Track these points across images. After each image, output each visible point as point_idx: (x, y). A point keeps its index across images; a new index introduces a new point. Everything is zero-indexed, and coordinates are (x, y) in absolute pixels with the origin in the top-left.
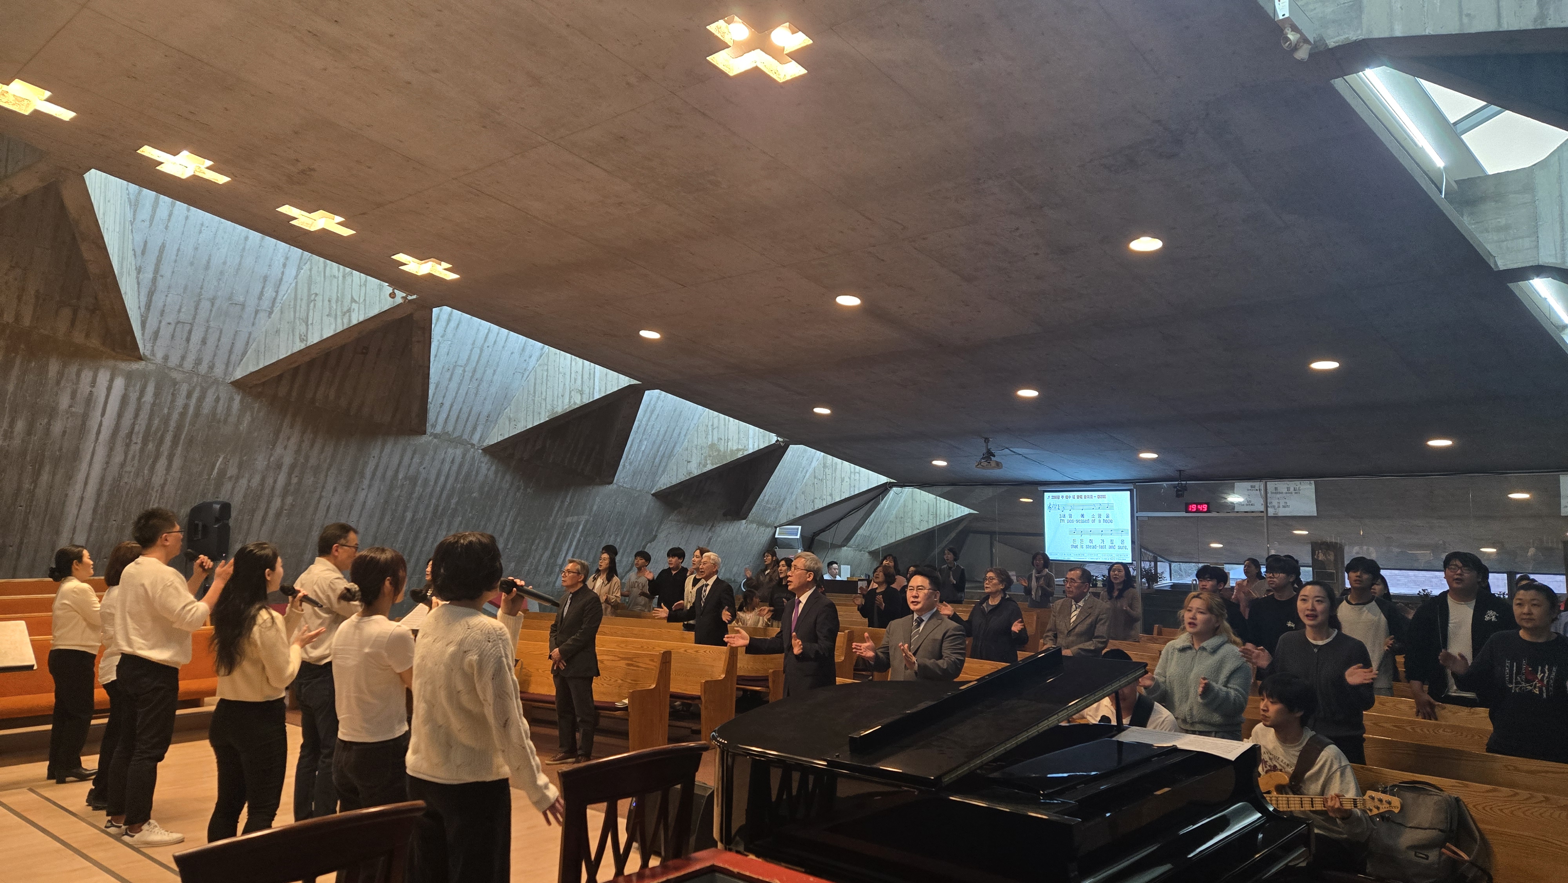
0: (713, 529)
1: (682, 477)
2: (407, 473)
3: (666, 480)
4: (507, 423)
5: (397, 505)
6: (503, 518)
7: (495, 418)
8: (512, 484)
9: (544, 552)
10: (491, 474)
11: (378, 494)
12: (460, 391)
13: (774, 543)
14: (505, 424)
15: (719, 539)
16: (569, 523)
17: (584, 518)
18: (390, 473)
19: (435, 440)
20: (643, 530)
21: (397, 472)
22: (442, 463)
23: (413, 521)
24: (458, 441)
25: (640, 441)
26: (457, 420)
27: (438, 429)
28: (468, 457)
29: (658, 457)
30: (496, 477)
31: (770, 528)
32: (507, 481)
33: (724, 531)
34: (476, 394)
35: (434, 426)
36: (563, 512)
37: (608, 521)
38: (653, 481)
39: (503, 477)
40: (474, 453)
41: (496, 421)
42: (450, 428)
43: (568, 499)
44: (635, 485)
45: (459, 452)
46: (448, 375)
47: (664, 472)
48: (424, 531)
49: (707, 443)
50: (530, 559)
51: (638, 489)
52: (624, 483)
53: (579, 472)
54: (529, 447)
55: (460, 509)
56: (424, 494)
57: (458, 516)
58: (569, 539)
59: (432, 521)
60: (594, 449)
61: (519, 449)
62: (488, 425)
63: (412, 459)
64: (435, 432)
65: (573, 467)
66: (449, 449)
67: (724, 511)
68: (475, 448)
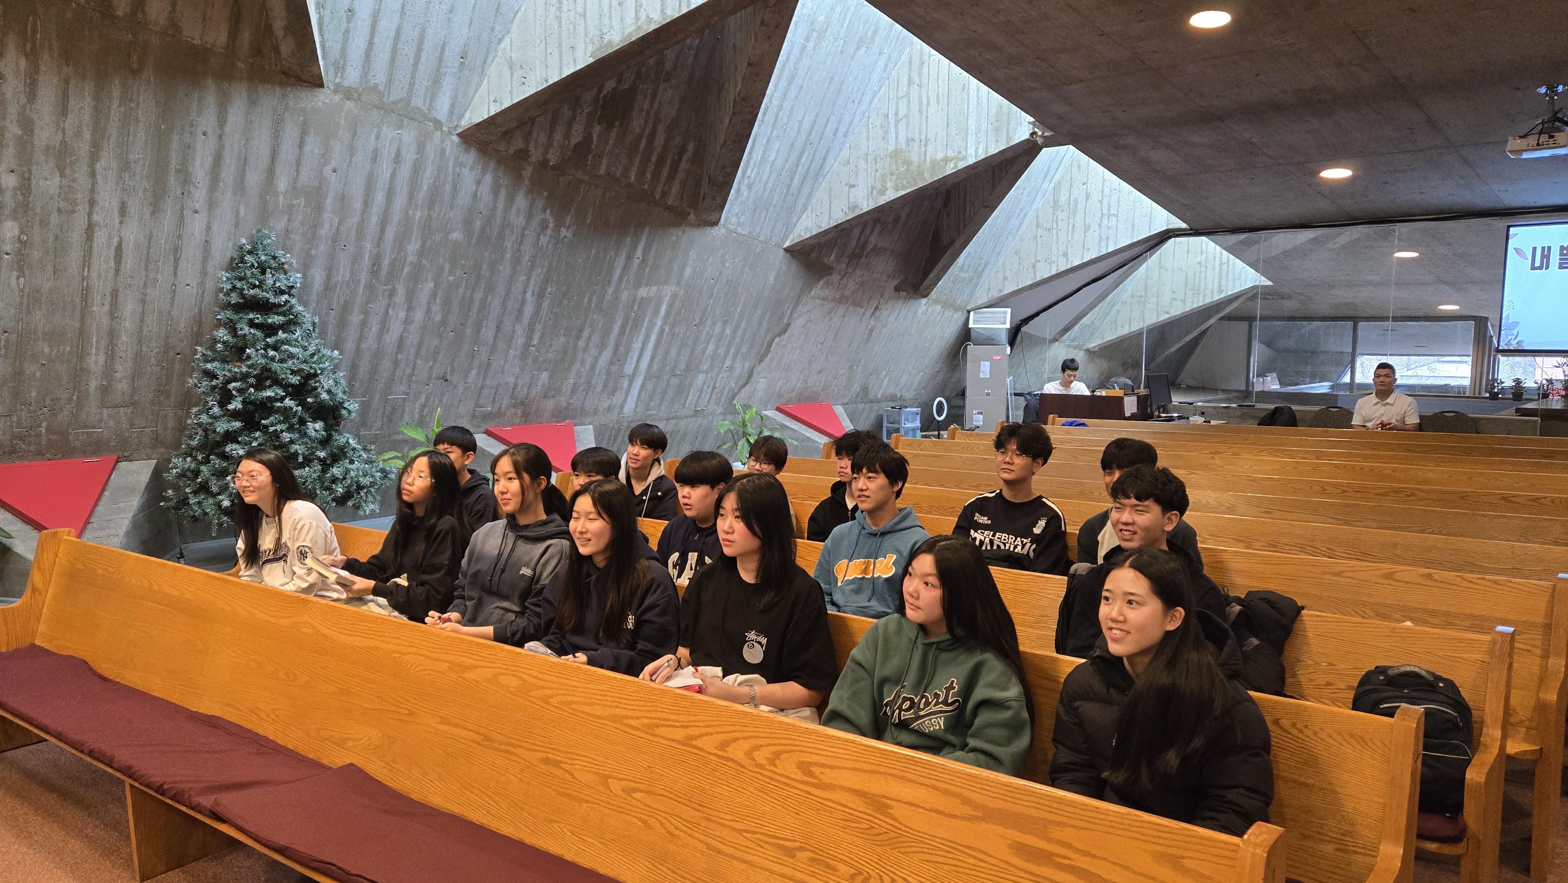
0: (878, 312)
1: (840, 215)
2: (296, 180)
3: (811, 224)
4: (506, 72)
6: (518, 287)
7: (479, 63)
8: (529, 217)
9: (600, 354)
10: (485, 190)
11: (237, 225)
13: (966, 337)
14: (501, 76)
15: (884, 331)
16: (642, 299)
17: (668, 291)
18: (254, 179)
19: (349, 105)
20: (768, 315)
21: (271, 172)
22: (375, 160)
23: (328, 287)
24: (403, 112)
25: (768, 141)
26: (392, 60)
27: (352, 76)
28: (431, 149)
29: (797, 176)
30: (495, 200)
31: (960, 313)
32: (519, 211)
33: (894, 317)
35: (340, 67)
36: (631, 277)
37: (711, 296)
38: (787, 224)
39: (511, 199)
40: (443, 141)
41: (483, 70)
42: (379, 78)
43: (639, 252)
44: (758, 229)
45: (408, 136)
47: (805, 206)
48: (356, 309)
49: (887, 149)
50: (575, 368)
51: (761, 239)
52: (738, 225)
53: (658, 197)
54: (558, 136)
55: (428, 265)
56: (343, 229)
57: (426, 280)
58: (644, 330)
59: (371, 288)
60: (682, 151)
61: (536, 141)
62: (467, 72)
63: (301, 144)
64: (346, 84)
65: (646, 187)
66: (384, 128)
67: (896, 282)
68: (441, 130)
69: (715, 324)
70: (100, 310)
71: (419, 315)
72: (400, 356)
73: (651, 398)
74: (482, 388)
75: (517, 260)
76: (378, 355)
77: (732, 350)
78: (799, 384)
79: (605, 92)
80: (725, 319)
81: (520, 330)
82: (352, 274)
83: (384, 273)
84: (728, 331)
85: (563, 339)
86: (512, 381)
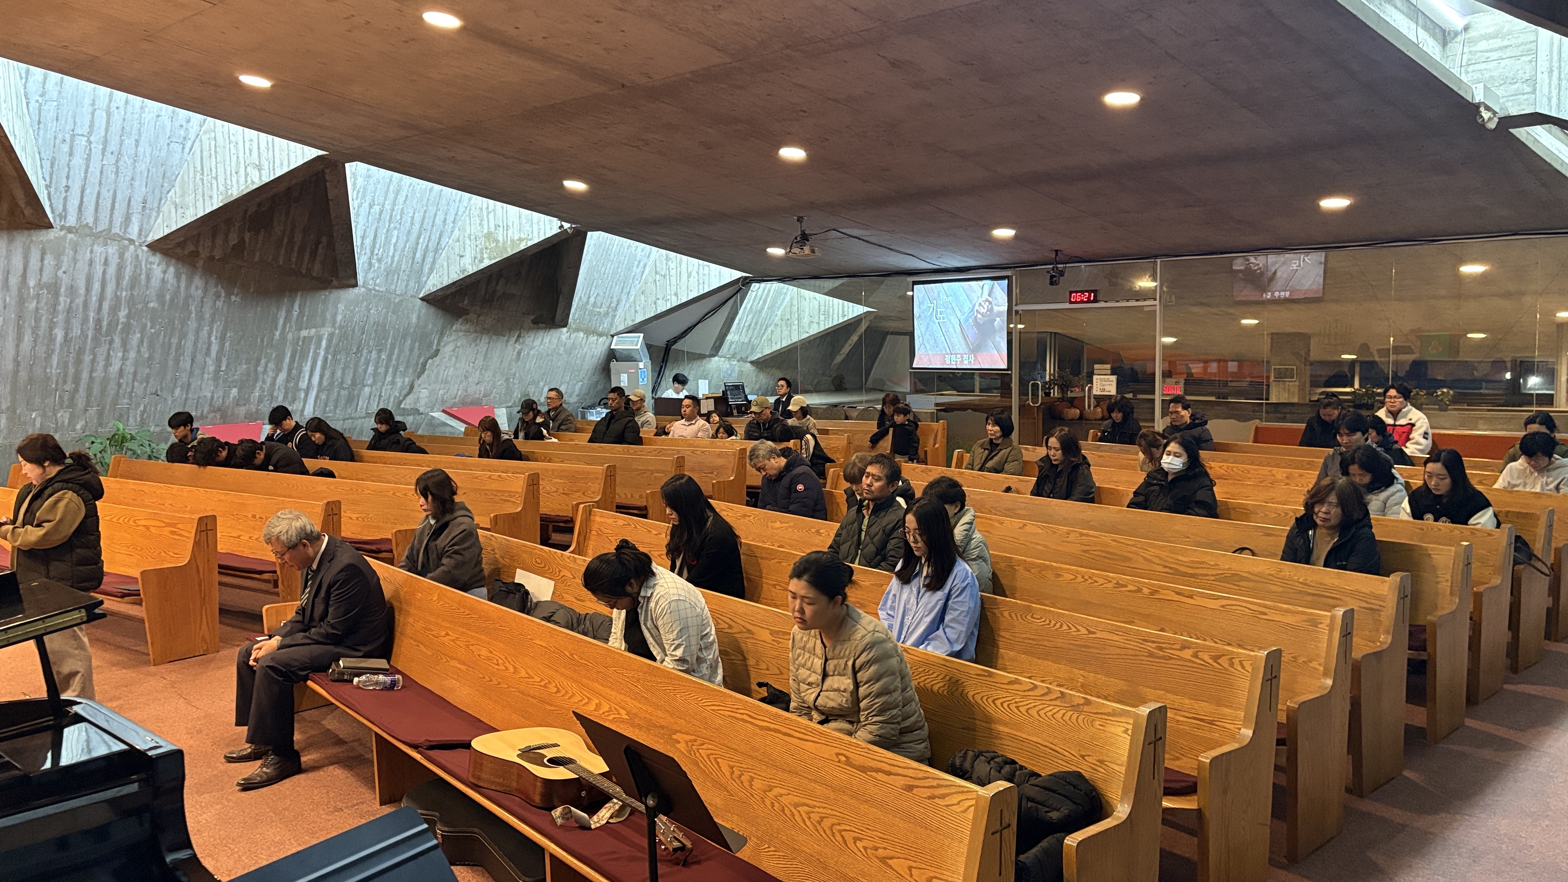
0: (521, 340)
1: (455, 276)
2: (40, 280)
3: (436, 282)
4: (173, 210)
5: (37, 320)
6: (204, 333)
7: (156, 205)
8: (205, 291)
9: (277, 375)
10: (170, 277)
12: (91, 169)
13: (612, 355)
14: (170, 212)
15: (532, 352)
16: (305, 337)
17: (326, 331)
18: (14, 281)
19: (70, 236)
20: (417, 344)
21: (24, 276)
22: (90, 265)
23: (67, 340)
24: (107, 236)
25: (388, 231)
26: (97, 209)
27: (72, 221)
28: (128, 255)
29: (419, 251)
30: (179, 280)
31: (605, 338)
32: (197, 287)
33: (537, 342)
34: (117, 173)
35: (62, 216)
36: (293, 324)
37: (363, 333)
38: (418, 282)
39: (190, 281)
40: (136, 251)
41: (159, 208)
42: (89, 220)
43: (296, 307)
44: (393, 287)
45: (112, 250)
46: (66, 148)
47: (431, 270)
48: (87, 352)
50: (259, 384)
51: (398, 292)
52: (375, 285)
53: (304, 272)
54: (219, 241)
55: (135, 323)
56: (74, 305)
57: (135, 332)
58: (310, 358)
59: (96, 339)
60: (318, 242)
61: (203, 245)
62: (148, 211)
63: (42, 260)
64: (67, 225)
65: (293, 266)
66: (95, 247)
67: (532, 317)
68: (134, 244)
69: (371, 352)
71: (132, 355)
72: (121, 381)
73: (326, 405)
74: (186, 399)
75: (200, 317)
76: (105, 381)
78: (459, 393)
79: (249, 213)
80: (379, 347)
81: (210, 361)
82: (82, 331)
83: (104, 329)
84: (383, 357)
85: (245, 366)
86: (209, 395)
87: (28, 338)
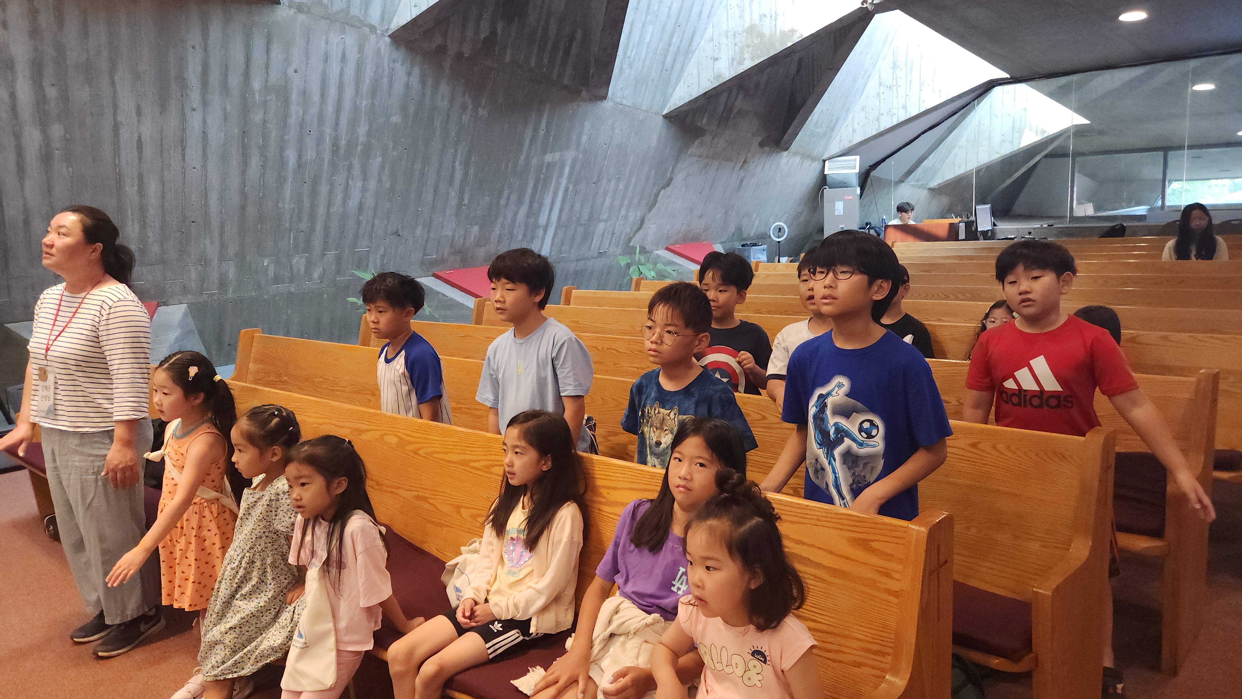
0: (745, 166)
1: (706, 84)
2: (266, 81)
3: (682, 94)
5: (265, 137)
6: (448, 157)
8: (452, 101)
9: (519, 208)
10: (415, 82)
11: (226, 119)
15: (752, 180)
16: (549, 163)
17: (570, 155)
18: (234, 80)
19: (302, 17)
20: (653, 172)
21: (247, 76)
22: (326, 61)
23: (300, 164)
24: (345, 20)
25: (643, 26)
28: (369, 50)
29: (670, 55)
30: (424, 86)
31: (817, 162)
32: (443, 96)
33: (758, 169)
36: (538, 145)
37: (605, 159)
38: (663, 94)
39: (436, 87)
40: (377, 43)
43: (543, 125)
44: (640, 101)
45: (351, 40)
47: (678, 80)
48: (324, 181)
49: (743, 26)
50: (500, 220)
51: (643, 108)
52: (623, 98)
53: (555, 78)
54: (470, 33)
55: (376, 144)
56: (307, 118)
57: (375, 156)
58: (552, 188)
59: (333, 164)
60: (572, 39)
61: (452, 37)
63: (268, 51)
65: (544, 70)
66: (331, 35)
67: (760, 139)
68: (376, 33)
69: (610, 181)
70: (131, 190)
72: (361, 218)
73: (562, 243)
74: (427, 241)
75: (445, 136)
76: (344, 217)
77: (626, 203)
78: (683, 229)
80: (618, 176)
81: (453, 194)
82: (317, 154)
83: (342, 152)
84: (621, 186)
85: (487, 199)
86: (450, 234)
87: (255, 161)
